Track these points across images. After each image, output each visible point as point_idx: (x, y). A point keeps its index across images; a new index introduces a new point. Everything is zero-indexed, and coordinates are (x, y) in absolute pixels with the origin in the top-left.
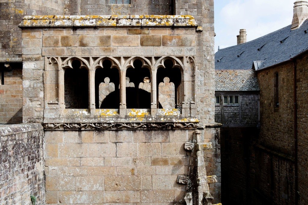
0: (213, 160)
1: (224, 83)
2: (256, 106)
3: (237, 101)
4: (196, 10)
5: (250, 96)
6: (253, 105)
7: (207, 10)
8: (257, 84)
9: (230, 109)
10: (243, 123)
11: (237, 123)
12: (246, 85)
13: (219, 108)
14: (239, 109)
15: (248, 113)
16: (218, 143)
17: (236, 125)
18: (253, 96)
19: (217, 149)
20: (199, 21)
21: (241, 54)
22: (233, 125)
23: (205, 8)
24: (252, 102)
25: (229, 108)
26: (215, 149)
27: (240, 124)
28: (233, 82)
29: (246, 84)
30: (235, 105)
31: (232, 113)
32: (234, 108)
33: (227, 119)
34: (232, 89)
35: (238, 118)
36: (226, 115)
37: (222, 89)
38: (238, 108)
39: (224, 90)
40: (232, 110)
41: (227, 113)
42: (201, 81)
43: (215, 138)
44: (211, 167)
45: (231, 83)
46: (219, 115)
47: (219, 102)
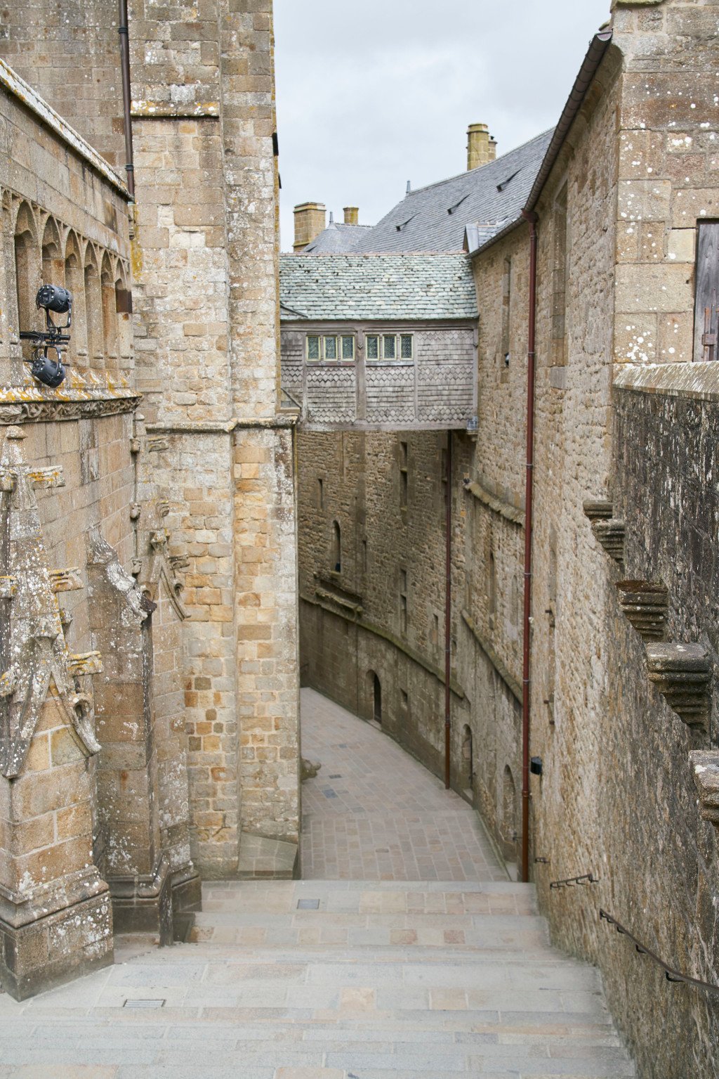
0: (269, 528)
1: (369, 295)
2: (466, 366)
3: (407, 352)
4: (196, 45)
5: (447, 336)
6: (457, 362)
7: (248, 48)
8: (470, 297)
9: (385, 377)
10: (425, 417)
11: (406, 418)
12: (436, 302)
13: (350, 372)
14: (412, 376)
15: (440, 388)
16: (288, 477)
17: (403, 423)
18: (456, 336)
19: (283, 495)
20: (209, 84)
21: (459, 203)
22: (393, 423)
23: (239, 38)
24: (453, 352)
25: (382, 372)
26: (276, 495)
27: (416, 421)
28: (396, 291)
29: (437, 298)
30: (402, 364)
31: (391, 389)
32: (398, 372)
33: (375, 405)
34: (391, 312)
35: (410, 404)
36: (370, 395)
37: (360, 312)
38: (409, 372)
39: (363, 317)
40: (390, 377)
41: (375, 389)
42: (215, 282)
43: (276, 461)
44: (264, 547)
45: (389, 295)
46: (350, 395)
47: (352, 354)
